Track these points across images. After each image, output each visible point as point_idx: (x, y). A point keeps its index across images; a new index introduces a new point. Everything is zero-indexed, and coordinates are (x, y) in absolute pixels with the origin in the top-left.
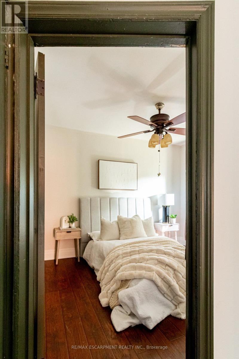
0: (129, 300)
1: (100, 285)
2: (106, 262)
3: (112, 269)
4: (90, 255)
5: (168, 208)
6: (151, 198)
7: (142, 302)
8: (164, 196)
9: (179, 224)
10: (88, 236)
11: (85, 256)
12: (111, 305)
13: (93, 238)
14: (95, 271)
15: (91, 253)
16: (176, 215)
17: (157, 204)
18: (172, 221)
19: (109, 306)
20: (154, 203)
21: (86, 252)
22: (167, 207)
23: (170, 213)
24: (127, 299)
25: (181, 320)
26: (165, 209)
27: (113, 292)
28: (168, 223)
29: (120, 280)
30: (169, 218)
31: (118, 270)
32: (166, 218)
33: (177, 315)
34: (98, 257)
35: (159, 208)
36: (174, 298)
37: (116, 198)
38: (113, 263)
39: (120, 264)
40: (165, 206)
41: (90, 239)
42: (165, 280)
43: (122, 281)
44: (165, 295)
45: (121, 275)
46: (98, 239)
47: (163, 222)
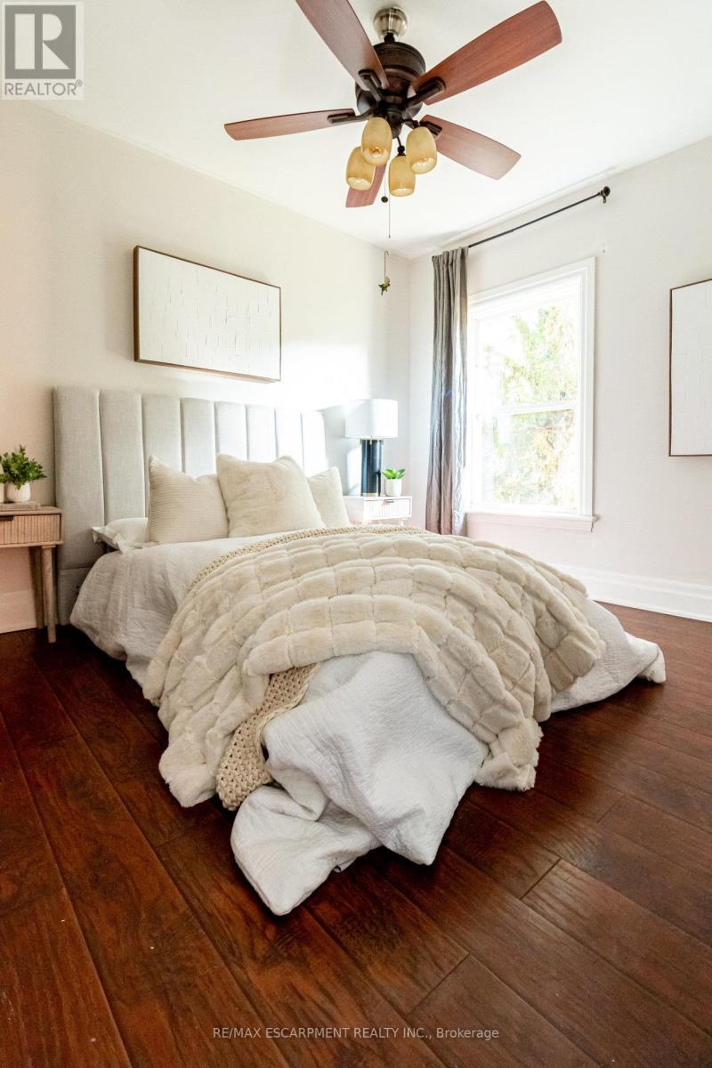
0: (322, 752)
1: (163, 715)
2: (188, 614)
3: (221, 637)
4: (105, 607)
5: (378, 444)
6: (325, 413)
7: (379, 750)
8: (367, 408)
9: (411, 497)
10: (95, 538)
11: (82, 613)
12: (228, 789)
13: (119, 541)
14: (129, 668)
15: (108, 598)
16: (402, 471)
17: (343, 436)
18: (392, 488)
19: (216, 796)
20: (335, 432)
21: (88, 599)
22: (375, 442)
23: (384, 463)
24: (311, 750)
25: (516, 793)
26: (369, 448)
27: (233, 732)
28: (379, 495)
29: (263, 675)
30: (383, 477)
31: (245, 638)
32: (372, 480)
33: (500, 778)
34: (144, 608)
35: (348, 449)
36: (481, 716)
37: (207, 402)
38: (218, 616)
39: (258, 609)
40: (369, 441)
41: (106, 547)
42: (452, 650)
43: (271, 676)
44: (452, 708)
45: (271, 650)
46: (137, 544)
47: (362, 491)
